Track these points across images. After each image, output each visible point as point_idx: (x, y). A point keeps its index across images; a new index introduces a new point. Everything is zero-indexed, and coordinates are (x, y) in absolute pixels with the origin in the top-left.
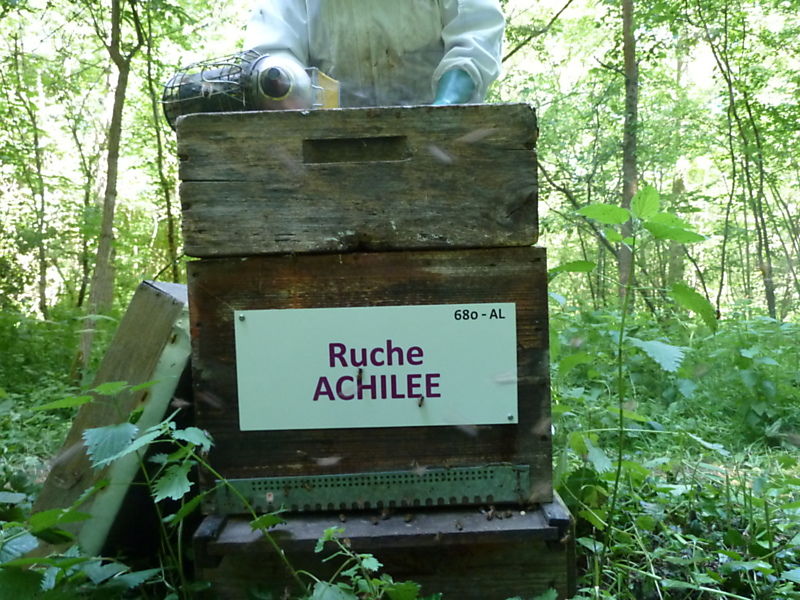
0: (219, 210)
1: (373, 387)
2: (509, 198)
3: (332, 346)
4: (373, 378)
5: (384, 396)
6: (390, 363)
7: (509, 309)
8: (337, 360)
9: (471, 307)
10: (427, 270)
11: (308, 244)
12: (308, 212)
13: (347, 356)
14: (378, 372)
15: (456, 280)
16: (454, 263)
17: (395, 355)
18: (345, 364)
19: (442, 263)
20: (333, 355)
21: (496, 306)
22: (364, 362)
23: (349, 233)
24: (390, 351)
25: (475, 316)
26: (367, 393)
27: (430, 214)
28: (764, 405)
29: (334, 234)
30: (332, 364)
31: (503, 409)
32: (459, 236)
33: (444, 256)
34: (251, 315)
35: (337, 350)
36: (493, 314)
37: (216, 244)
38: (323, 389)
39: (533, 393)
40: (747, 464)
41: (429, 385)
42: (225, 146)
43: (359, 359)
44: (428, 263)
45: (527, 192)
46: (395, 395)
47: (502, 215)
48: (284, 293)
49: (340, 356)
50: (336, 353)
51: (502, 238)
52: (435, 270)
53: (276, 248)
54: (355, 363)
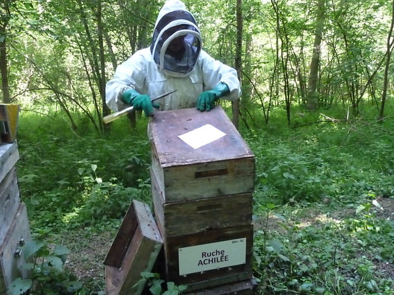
0: (175, 226)
1: (212, 261)
2: (245, 214)
3: (203, 253)
4: (212, 259)
5: (215, 262)
6: (217, 254)
7: (245, 239)
8: (204, 256)
9: (236, 240)
10: (225, 233)
11: (198, 231)
12: (197, 224)
13: (206, 255)
14: (214, 257)
15: (232, 234)
16: (232, 230)
17: (218, 253)
18: (206, 256)
19: (229, 231)
20: (203, 255)
21: (242, 239)
22: (210, 255)
23: (208, 227)
24: (217, 252)
25: (237, 242)
26: (211, 262)
27: (227, 220)
28: (289, 191)
29: (204, 228)
30: (203, 257)
31: (242, 261)
32: (234, 225)
33: (229, 229)
34: (182, 249)
35: (204, 254)
36: (241, 241)
37: (174, 234)
38: (200, 263)
39: (249, 256)
40: (284, 214)
41: (225, 258)
42: (177, 211)
43: (209, 255)
44: (226, 231)
45: (250, 213)
46: (217, 262)
47: (244, 219)
48: (191, 242)
49: (205, 255)
50: (204, 255)
51: (244, 224)
52: (228, 232)
53: (189, 233)
54: (208, 256)
